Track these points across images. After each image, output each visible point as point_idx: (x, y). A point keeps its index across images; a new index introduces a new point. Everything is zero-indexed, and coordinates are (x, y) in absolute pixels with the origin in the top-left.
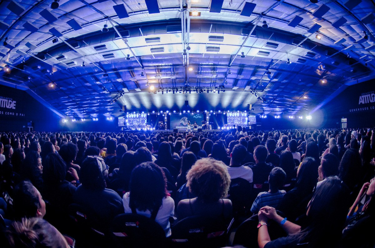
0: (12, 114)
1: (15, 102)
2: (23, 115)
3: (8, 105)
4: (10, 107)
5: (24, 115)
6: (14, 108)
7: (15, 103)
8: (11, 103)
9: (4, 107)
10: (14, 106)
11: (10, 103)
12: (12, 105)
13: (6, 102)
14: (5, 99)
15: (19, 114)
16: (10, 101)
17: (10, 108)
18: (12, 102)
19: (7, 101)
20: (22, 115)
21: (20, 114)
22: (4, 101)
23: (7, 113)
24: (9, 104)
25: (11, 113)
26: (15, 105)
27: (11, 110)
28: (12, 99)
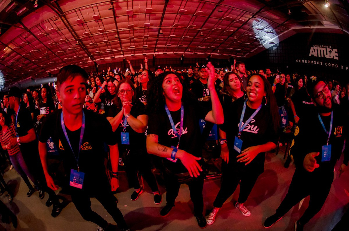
0: (335, 65)
1: (336, 50)
3: (327, 54)
4: (330, 56)
6: (337, 58)
7: (336, 52)
8: (330, 52)
9: (323, 56)
10: (336, 56)
11: (329, 52)
12: (333, 54)
13: (323, 51)
14: (322, 47)
15: (345, 68)
16: (328, 50)
17: (331, 57)
18: (331, 50)
19: (325, 49)
21: (347, 68)
22: (320, 50)
23: (327, 64)
24: (328, 53)
25: (333, 65)
26: (337, 54)
27: (332, 61)
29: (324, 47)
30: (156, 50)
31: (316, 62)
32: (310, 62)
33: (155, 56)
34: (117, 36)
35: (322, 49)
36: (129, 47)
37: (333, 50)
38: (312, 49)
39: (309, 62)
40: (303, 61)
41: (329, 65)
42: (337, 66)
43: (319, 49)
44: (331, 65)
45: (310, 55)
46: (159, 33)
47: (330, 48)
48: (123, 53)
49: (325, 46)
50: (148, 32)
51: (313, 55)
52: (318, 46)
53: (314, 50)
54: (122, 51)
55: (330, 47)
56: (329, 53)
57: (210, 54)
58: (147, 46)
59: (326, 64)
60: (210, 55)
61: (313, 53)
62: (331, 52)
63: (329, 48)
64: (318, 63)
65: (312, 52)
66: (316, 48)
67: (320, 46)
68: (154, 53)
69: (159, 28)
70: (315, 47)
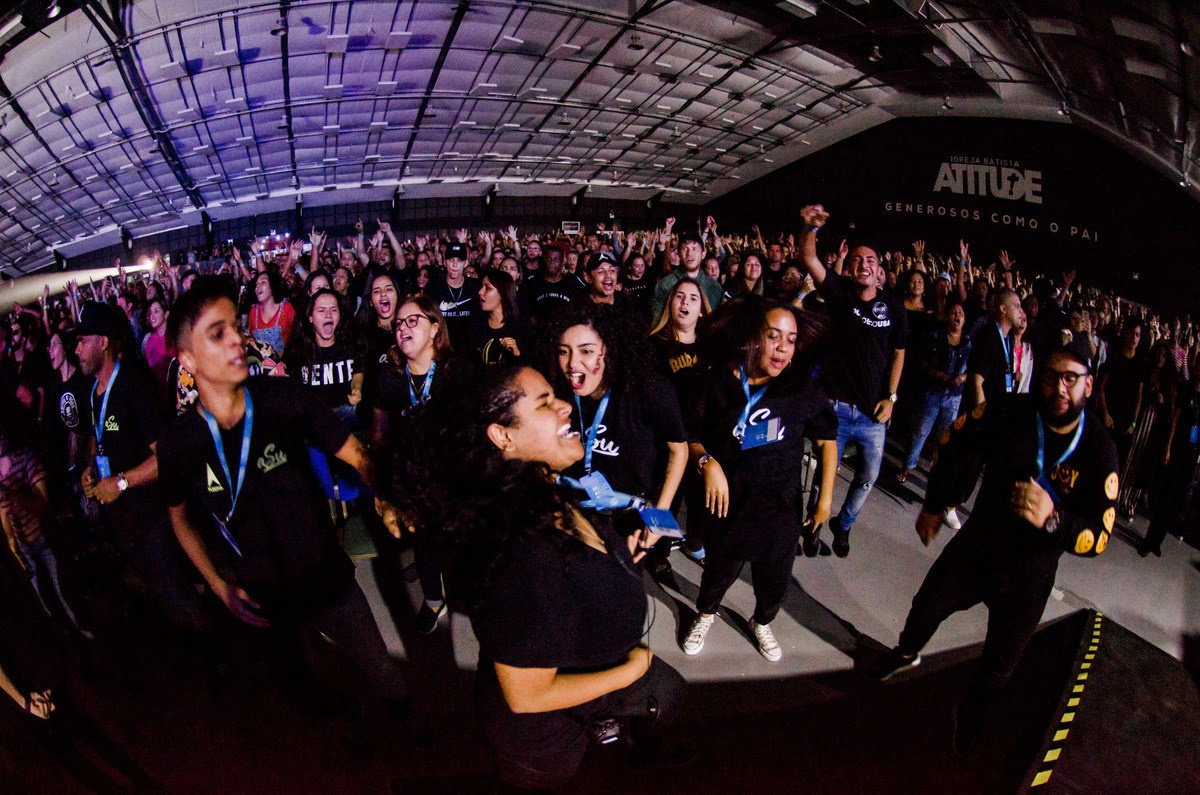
0: (1027, 222)
1: (1038, 175)
2: (1086, 235)
3: (1000, 186)
4: (1011, 193)
5: (1092, 236)
7: (1035, 181)
8: (1013, 179)
9: (983, 192)
10: (1035, 193)
11: (1009, 178)
13: (988, 175)
14: (982, 163)
15: (1065, 230)
16: (1006, 172)
17: (1016, 196)
18: (1018, 174)
19: (993, 170)
20: (1080, 232)
21: (1074, 231)
22: (976, 174)
23: (998, 218)
24: (1006, 184)
25: (1020, 220)
26: (1038, 188)
27: (1020, 206)
28: (1017, 164)
29: (992, 165)
30: (408, 170)
31: (958, 212)
32: (936, 210)
33: (401, 190)
34: (284, 123)
35: (983, 170)
36: (319, 160)
37: (1023, 175)
38: (945, 168)
39: (930, 210)
40: (909, 208)
41: (1007, 219)
42: (1034, 224)
43: (971, 169)
44: (1014, 220)
45: (937, 188)
46: (421, 115)
47: (1012, 167)
48: (298, 180)
49: (995, 161)
50: (386, 111)
51: (949, 189)
52: (970, 159)
53: (954, 172)
54: (294, 173)
55: (1013, 163)
56: (1009, 182)
57: (585, 182)
58: (376, 159)
59: (995, 218)
60: (586, 187)
61: (950, 183)
62: (1017, 179)
63: (1008, 167)
64: (965, 213)
65: (946, 178)
66: (959, 168)
67: (978, 161)
68: (399, 180)
69: (423, 95)
70: (959, 162)
